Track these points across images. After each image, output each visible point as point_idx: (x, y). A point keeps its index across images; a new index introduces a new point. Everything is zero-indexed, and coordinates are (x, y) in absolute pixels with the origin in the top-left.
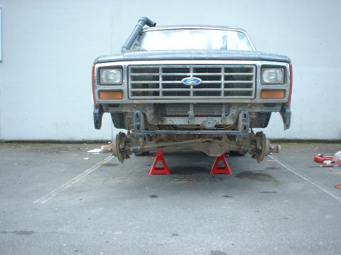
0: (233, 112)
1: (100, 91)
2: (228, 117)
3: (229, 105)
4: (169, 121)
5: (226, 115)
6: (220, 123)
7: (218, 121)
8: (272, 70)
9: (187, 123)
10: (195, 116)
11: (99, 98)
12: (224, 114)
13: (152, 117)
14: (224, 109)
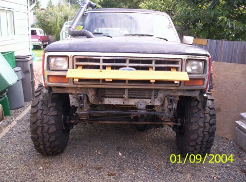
0: (161, 95)
1: (49, 76)
2: (157, 99)
3: (157, 90)
4: (107, 101)
5: (155, 98)
6: (150, 104)
7: (148, 102)
8: (195, 62)
9: (123, 104)
10: (129, 98)
11: (49, 81)
12: (153, 97)
13: (94, 98)
14: (153, 93)
